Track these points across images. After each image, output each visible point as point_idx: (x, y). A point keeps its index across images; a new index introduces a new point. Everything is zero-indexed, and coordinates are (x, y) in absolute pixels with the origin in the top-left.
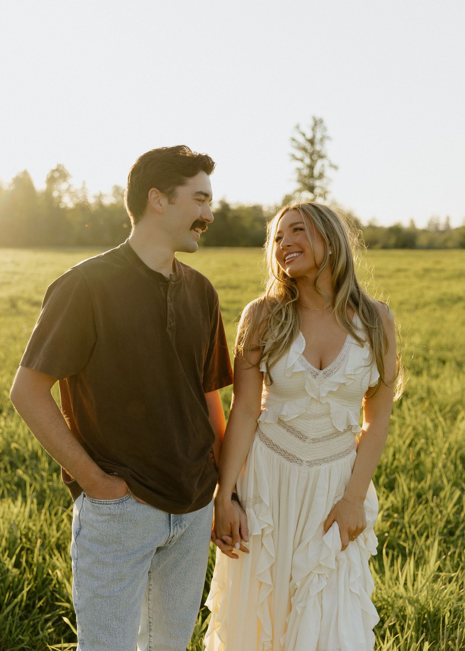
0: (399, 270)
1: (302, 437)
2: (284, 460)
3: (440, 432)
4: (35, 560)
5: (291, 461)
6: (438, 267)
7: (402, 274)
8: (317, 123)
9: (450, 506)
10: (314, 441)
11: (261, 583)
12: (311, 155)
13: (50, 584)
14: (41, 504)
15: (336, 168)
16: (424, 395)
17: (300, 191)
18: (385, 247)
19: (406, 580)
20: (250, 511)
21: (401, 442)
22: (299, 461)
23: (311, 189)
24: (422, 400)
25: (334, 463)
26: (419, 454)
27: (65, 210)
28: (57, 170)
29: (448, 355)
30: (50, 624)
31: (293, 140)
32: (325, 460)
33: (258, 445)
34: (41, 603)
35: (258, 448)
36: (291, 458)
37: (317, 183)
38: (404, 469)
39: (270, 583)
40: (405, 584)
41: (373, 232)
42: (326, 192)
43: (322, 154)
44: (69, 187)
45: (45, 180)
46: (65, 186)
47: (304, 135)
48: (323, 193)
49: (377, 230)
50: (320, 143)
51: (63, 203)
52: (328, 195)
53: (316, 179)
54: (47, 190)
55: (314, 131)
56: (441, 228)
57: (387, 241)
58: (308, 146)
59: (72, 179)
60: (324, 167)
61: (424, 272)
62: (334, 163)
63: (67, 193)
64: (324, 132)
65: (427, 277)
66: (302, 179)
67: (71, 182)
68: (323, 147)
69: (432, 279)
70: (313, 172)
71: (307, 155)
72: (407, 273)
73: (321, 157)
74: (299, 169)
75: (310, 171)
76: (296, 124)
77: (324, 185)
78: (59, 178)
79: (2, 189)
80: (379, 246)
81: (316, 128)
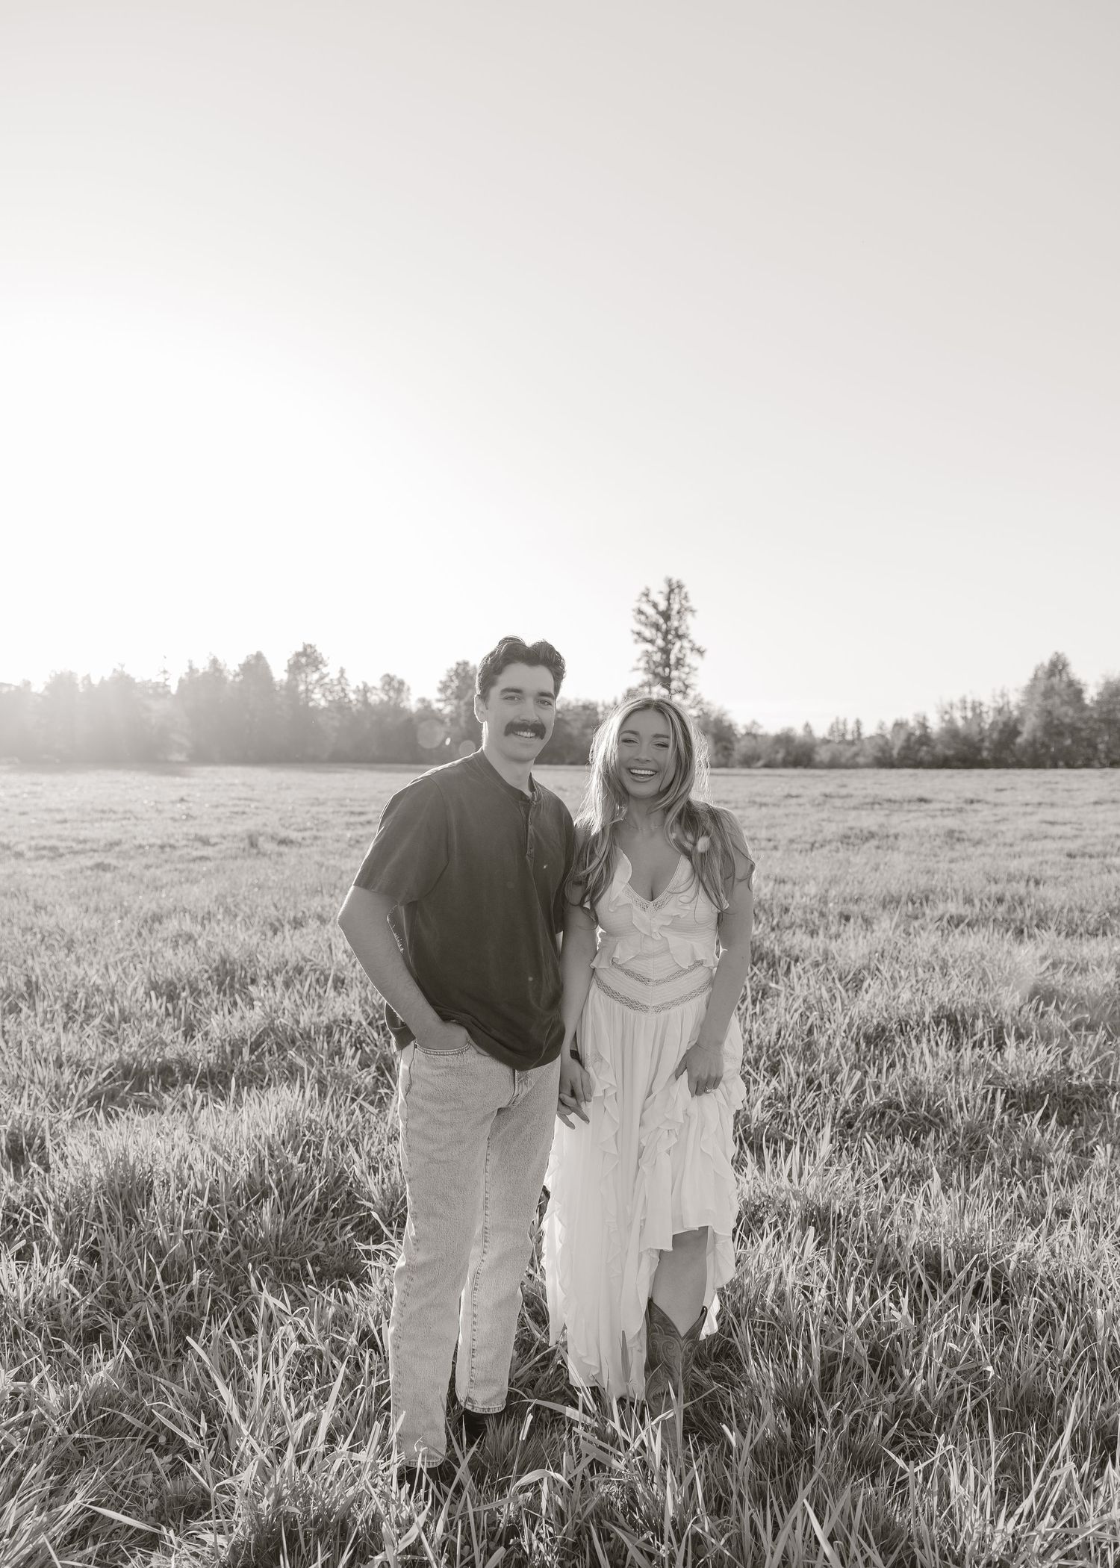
0: (789, 796)
1: (643, 979)
2: (626, 1009)
3: (838, 1004)
4: (324, 1154)
5: (635, 1008)
6: (844, 792)
7: (794, 801)
8: (673, 589)
9: (848, 1091)
10: (658, 982)
11: (605, 1153)
12: (666, 634)
13: (344, 1183)
14: (322, 1093)
15: (700, 652)
16: (820, 959)
17: (649, 685)
18: (768, 765)
19: (791, 1170)
20: (590, 1069)
21: (788, 1017)
22: (644, 1008)
23: (666, 682)
24: (817, 965)
25: (686, 1005)
26: (810, 1032)
27: (315, 710)
28: (304, 654)
29: (854, 908)
30: (349, 1227)
31: (640, 612)
32: (675, 1003)
33: (596, 994)
34: (334, 1205)
35: (596, 996)
36: (633, 1005)
37: (675, 674)
38: (792, 1049)
39: (615, 1152)
40: (790, 1175)
41: (753, 742)
42: (687, 687)
43: (680, 632)
44: (322, 678)
45: (286, 667)
46: (315, 676)
47: (655, 606)
48: (683, 688)
49: (759, 739)
50: (677, 617)
51: (313, 700)
52: (689, 691)
53: (673, 667)
54: (289, 682)
55: (668, 599)
56: (849, 737)
57: (773, 756)
58: (661, 621)
59: (326, 666)
60: (683, 651)
61: (823, 798)
62: (697, 645)
63: (318, 686)
64: (683, 602)
65: (827, 806)
66: (653, 667)
67: (325, 670)
68: (682, 622)
69: (835, 808)
70: (668, 658)
71: (660, 635)
72: (801, 800)
73: (680, 637)
74: (647, 653)
75: (664, 657)
76: (643, 589)
77: (684, 676)
78: (307, 665)
79: (225, 679)
80: (761, 763)
81: (672, 596)
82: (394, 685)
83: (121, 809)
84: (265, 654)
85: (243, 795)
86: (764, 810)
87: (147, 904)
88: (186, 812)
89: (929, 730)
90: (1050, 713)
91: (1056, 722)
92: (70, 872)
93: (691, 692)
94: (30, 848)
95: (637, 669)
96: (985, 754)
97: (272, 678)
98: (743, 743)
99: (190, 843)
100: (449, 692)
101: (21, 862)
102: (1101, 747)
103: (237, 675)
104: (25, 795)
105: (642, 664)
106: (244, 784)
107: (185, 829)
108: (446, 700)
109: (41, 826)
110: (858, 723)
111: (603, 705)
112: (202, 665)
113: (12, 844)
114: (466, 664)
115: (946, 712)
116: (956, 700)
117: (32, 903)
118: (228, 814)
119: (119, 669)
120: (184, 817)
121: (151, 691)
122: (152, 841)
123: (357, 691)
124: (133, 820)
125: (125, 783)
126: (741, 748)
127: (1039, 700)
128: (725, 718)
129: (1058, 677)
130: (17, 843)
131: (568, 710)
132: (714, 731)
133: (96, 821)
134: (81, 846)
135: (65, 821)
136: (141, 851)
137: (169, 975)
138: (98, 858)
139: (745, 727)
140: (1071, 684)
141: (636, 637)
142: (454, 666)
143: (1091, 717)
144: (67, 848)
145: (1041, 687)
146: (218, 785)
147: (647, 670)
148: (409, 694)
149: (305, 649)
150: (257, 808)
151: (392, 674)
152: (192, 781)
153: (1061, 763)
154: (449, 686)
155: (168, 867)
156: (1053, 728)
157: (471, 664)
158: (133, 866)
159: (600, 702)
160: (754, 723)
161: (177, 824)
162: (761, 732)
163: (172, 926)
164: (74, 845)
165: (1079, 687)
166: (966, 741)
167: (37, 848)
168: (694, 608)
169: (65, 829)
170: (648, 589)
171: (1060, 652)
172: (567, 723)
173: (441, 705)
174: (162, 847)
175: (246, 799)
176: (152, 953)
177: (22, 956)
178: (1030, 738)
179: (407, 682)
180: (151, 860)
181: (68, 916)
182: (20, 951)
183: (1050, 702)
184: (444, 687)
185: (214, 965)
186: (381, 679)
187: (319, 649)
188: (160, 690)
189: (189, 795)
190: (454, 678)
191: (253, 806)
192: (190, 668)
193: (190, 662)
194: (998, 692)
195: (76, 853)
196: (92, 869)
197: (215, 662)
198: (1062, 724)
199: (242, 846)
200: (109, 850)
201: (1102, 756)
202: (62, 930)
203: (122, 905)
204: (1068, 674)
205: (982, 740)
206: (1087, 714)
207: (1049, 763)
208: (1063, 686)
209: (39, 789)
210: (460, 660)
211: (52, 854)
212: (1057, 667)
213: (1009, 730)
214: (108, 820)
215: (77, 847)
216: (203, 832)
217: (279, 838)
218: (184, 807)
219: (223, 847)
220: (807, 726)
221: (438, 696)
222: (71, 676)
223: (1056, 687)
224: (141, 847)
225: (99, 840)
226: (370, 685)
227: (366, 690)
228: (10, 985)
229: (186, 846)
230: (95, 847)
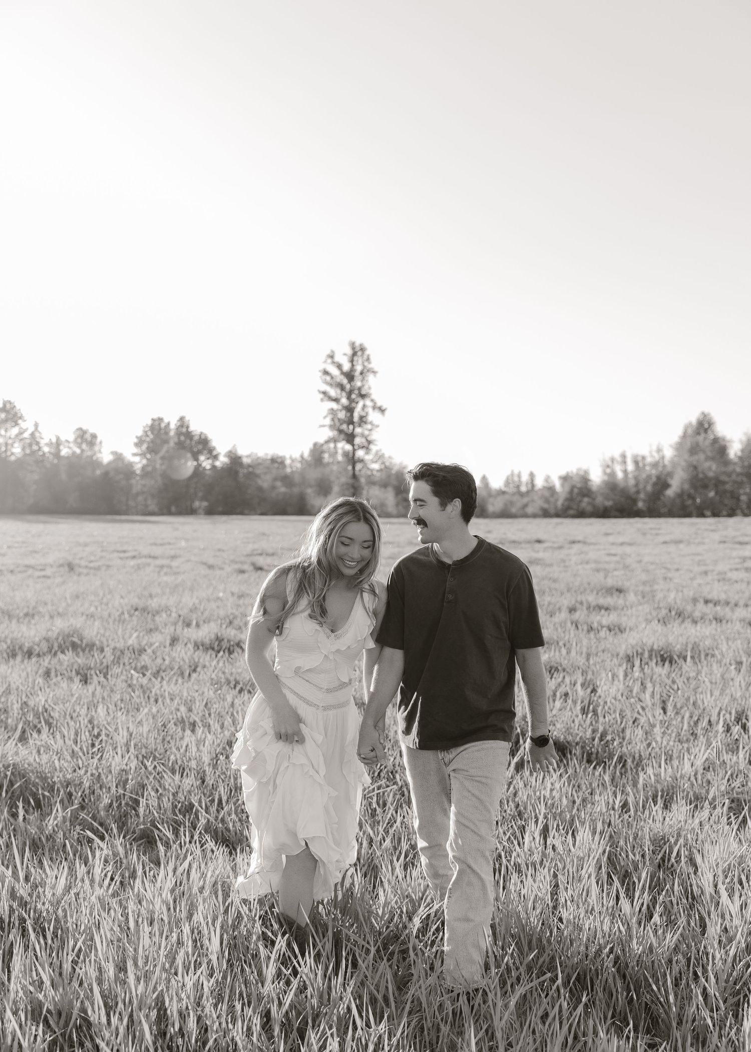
8: (357, 351)
12: (350, 394)
15: (382, 410)
17: (335, 440)
23: (350, 438)
27: (14, 463)
28: (3, 409)
31: (326, 373)
37: (358, 430)
42: (369, 442)
43: (363, 392)
44: (21, 433)
46: (15, 431)
47: (339, 366)
48: (366, 444)
50: (360, 377)
51: (12, 453)
52: (372, 446)
53: (356, 425)
55: (352, 361)
56: (523, 489)
58: (345, 381)
59: (23, 421)
60: (366, 410)
62: (379, 404)
63: (17, 441)
64: (366, 364)
66: (338, 424)
67: (22, 425)
68: (365, 382)
70: (352, 416)
71: (344, 394)
73: (363, 396)
74: (332, 412)
75: (349, 414)
76: (328, 352)
77: (366, 433)
78: (6, 420)
81: (355, 358)
82: (86, 438)
89: (589, 483)
90: (695, 468)
91: (701, 476)
93: (373, 448)
95: (324, 426)
96: (640, 504)
100: (145, 446)
102: (744, 498)
105: (328, 421)
108: (142, 454)
110: (532, 475)
111: (291, 458)
114: (161, 420)
115: (608, 466)
116: (617, 455)
123: (50, 444)
127: (686, 456)
129: (703, 435)
131: (260, 464)
132: (395, 483)
140: (716, 440)
141: (321, 396)
142: (150, 422)
143: (734, 471)
145: (688, 445)
147: (332, 427)
148: (101, 447)
149: (5, 405)
151: (84, 428)
153: (708, 513)
154: (144, 441)
156: (699, 482)
157: (167, 421)
159: (288, 456)
165: (723, 443)
166: (624, 492)
168: (376, 369)
170: (333, 352)
171: (706, 411)
172: (258, 476)
178: (679, 491)
179: (100, 436)
183: (695, 457)
184: (139, 443)
186: (74, 433)
187: (18, 406)
190: (149, 433)
194: (654, 448)
198: (706, 477)
201: (744, 506)
204: (713, 431)
205: (638, 492)
206: (730, 468)
207: (694, 513)
208: (708, 443)
210: (156, 416)
212: (704, 426)
213: (662, 484)
221: (135, 450)
223: (701, 443)
226: (63, 438)
227: (58, 443)
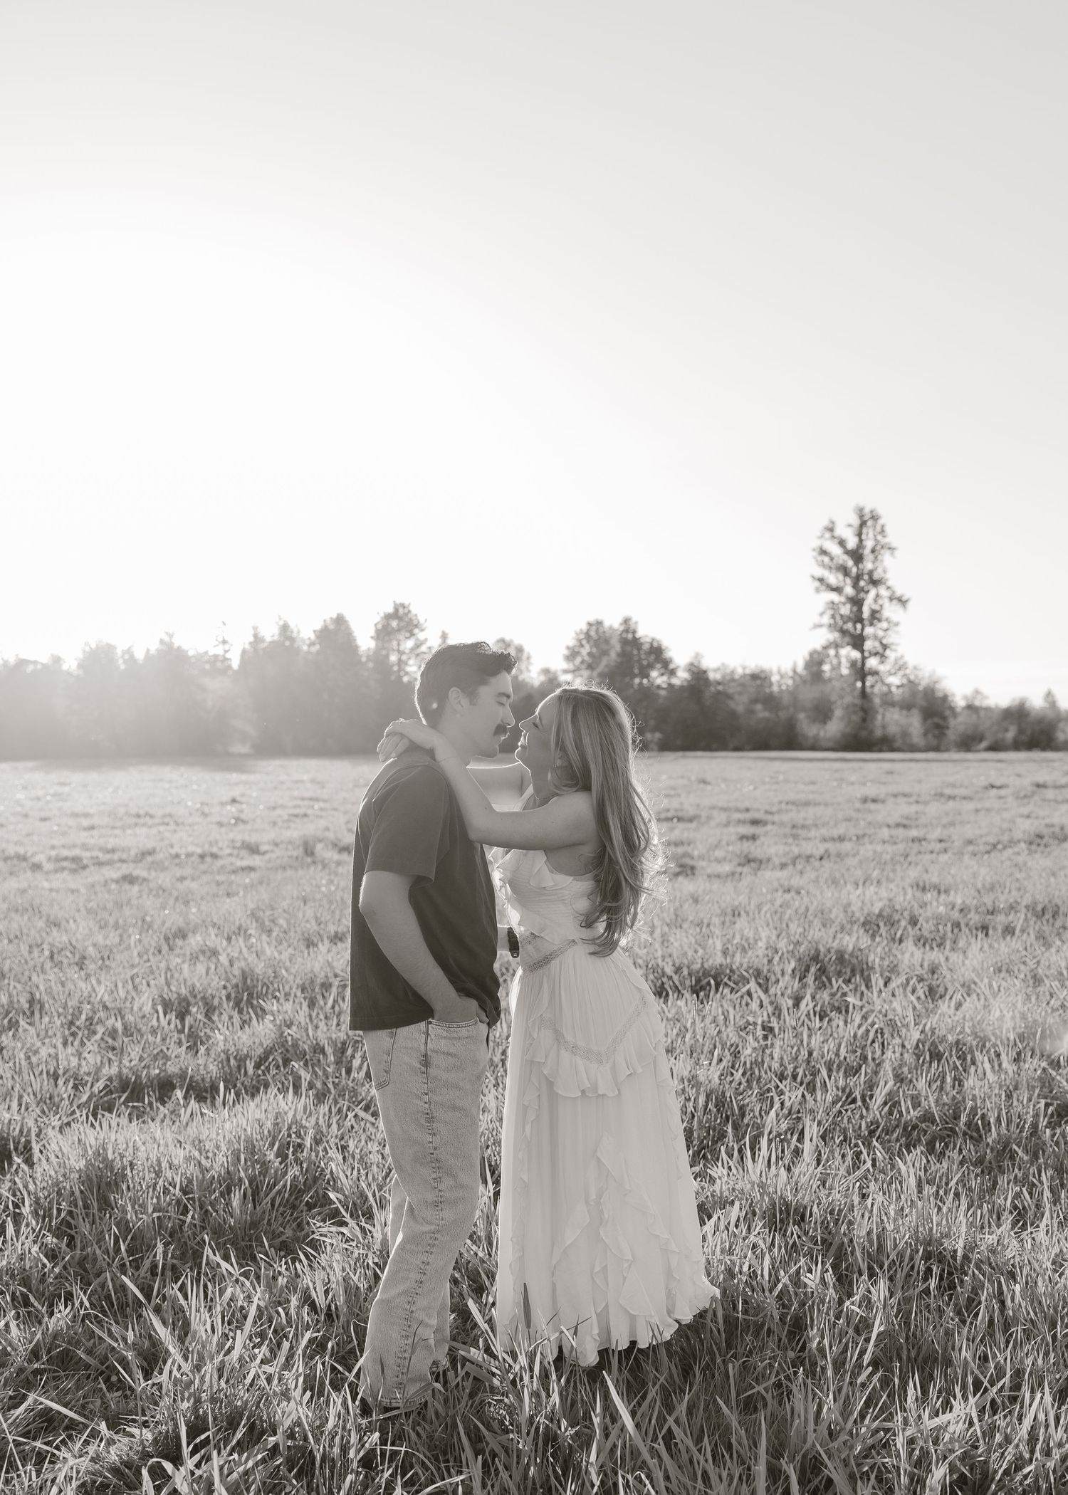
0: (992, 787)
4: (305, 1153)
7: (994, 792)
8: (866, 520)
12: (856, 580)
13: (321, 1180)
15: (902, 602)
17: (837, 646)
18: (994, 748)
23: (858, 641)
28: (395, 615)
31: (823, 552)
37: (869, 631)
41: (974, 717)
42: (885, 647)
43: (876, 577)
44: (418, 646)
45: (373, 633)
46: (410, 644)
47: (842, 543)
48: (880, 649)
49: (982, 713)
50: (871, 557)
51: (407, 673)
52: (888, 653)
53: (866, 622)
54: (378, 650)
55: (860, 535)
57: (1000, 735)
58: (850, 563)
59: (423, 630)
60: (880, 602)
61: (1035, 788)
62: (898, 593)
63: (413, 656)
64: (879, 537)
65: (1036, 798)
66: (840, 623)
67: (421, 636)
68: (877, 564)
69: (1044, 800)
70: (860, 610)
71: (848, 581)
72: (1002, 792)
73: (875, 583)
74: (832, 605)
75: (855, 609)
76: (826, 523)
77: (881, 633)
78: (399, 630)
79: (298, 650)
80: (984, 744)
81: (864, 531)
83: (160, 813)
84: (348, 617)
85: (308, 794)
86: (951, 803)
87: (172, 918)
88: (236, 815)
92: (93, 886)
93: (891, 654)
94: (49, 859)
95: (821, 626)
97: (357, 647)
98: (960, 719)
99: (235, 852)
100: (578, 660)
101: (39, 875)
103: (312, 644)
104: (49, 798)
105: (826, 619)
106: (313, 781)
107: (231, 836)
108: (575, 671)
109: (64, 834)
111: (779, 672)
112: (270, 633)
113: (29, 854)
114: (599, 623)
117: (44, 919)
118: (286, 817)
119: (166, 639)
120: (233, 821)
121: (207, 667)
122: (191, 849)
124: (172, 826)
125: (170, 782)
126: (957, 726)
128: (937, 686)
130: (34, 854)
131: (733, 680)
132: (924, 703)
133: (129, 827)
134: (108, 857)
135: (92, 828)
136: (177, 861)
137: (184, 991)
138: (126, 869)
139: (965, 698)
141: (817, 584)
142: (585, 628)
144: (92, 858)
146: (282, 783)
147: (832, 627)
148: (530, 663)
149: (396, 610)
150: (321, 809)
151: (507, 638)
152: (252, 777)
154: (578, 653)
155: (205, 878)
157: (607, 624)
158: (165, 879)
159: (775, 670)
160: (977, 692)
161: (223, 830)
162: (985, 703)
163: (195, 941)
164: (100, 855)
167: (58, 859)
168: (894, 545)
169: (92, 837)
170: (833, 523)
172: (729, 697)
173: (569, 677)
174: (202, 857)
175: (311, 799)
176: (168, 969)
177: (27, 973)
179: (527, 649)
180: (188, 871)
181: (83, 932)
182: (26, 967)
184: (572, 654)
185: (234, 982)
187: (414, 610)
188: (219, 665)
189: (243, 795)
190: (584, 642)
191: (316, 807)
192: (255, 636)
193: (255, 628)
195: (100, 864)
196: (117, 882)
197: (285, 628)
199: (295, 854)
200: (141, 861)
202: (75, 947)
203: (144, 921)
209: (67, 789)
210: (592, 619)
211: (74, 866)
214: (144, 825)
215: (104, 857)
216: (253, 839)
217: (341, 845)
218: (233, 809)
219: (273, 856)
220: (1049, 694)
221: (565, 665)
222: (110, 649)
224: (177, 856)
225: (129, 849)
228: (11, 1002)
229: (230, 855)
230: (124, 856)
